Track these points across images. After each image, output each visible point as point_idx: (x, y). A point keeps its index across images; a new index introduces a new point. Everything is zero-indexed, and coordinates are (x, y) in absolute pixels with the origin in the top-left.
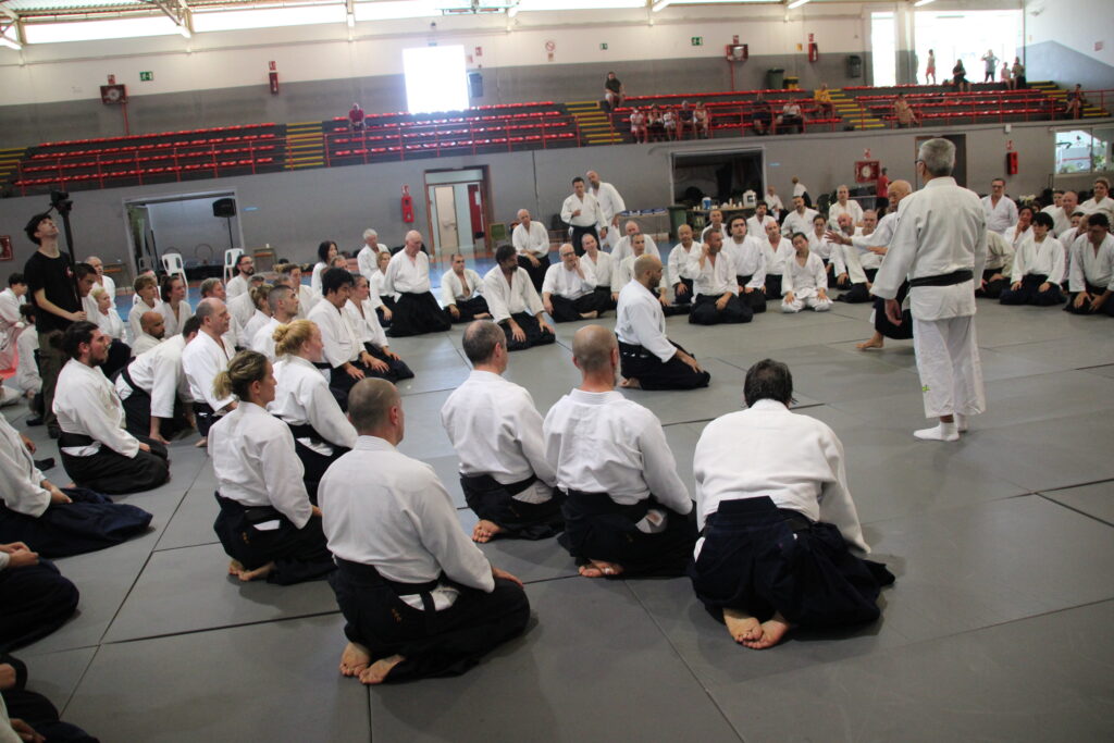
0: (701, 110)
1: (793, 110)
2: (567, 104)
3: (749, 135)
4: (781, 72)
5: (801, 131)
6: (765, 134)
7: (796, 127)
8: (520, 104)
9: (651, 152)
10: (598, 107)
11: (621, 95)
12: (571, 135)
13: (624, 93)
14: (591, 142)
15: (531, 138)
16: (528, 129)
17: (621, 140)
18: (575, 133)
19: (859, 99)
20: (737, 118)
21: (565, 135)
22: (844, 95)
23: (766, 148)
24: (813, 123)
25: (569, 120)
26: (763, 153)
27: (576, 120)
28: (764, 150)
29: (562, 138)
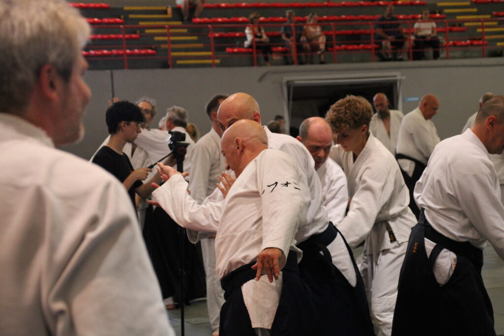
0: (314, 25)
1: (426, 28)
2: (126, 8)
3: (373, 61)
5: (436, 56)
6: (395, 59)
7: (430, 52)
9: (261, 79)
10: (170, 15)
12: (150, 51)
14: (179, 62)
15: (99, 53)
17: (217, 61)
18: (155, 49)
19: (497, 16)
20: (354, 38)
21: (143, 52)
22: (475, 10)
23: (404, 78)
24: (454, 45)
25: (138, 32)
26: (398, 83)
27: (148, 31)
28: (400, 80)
29: (140, 55)
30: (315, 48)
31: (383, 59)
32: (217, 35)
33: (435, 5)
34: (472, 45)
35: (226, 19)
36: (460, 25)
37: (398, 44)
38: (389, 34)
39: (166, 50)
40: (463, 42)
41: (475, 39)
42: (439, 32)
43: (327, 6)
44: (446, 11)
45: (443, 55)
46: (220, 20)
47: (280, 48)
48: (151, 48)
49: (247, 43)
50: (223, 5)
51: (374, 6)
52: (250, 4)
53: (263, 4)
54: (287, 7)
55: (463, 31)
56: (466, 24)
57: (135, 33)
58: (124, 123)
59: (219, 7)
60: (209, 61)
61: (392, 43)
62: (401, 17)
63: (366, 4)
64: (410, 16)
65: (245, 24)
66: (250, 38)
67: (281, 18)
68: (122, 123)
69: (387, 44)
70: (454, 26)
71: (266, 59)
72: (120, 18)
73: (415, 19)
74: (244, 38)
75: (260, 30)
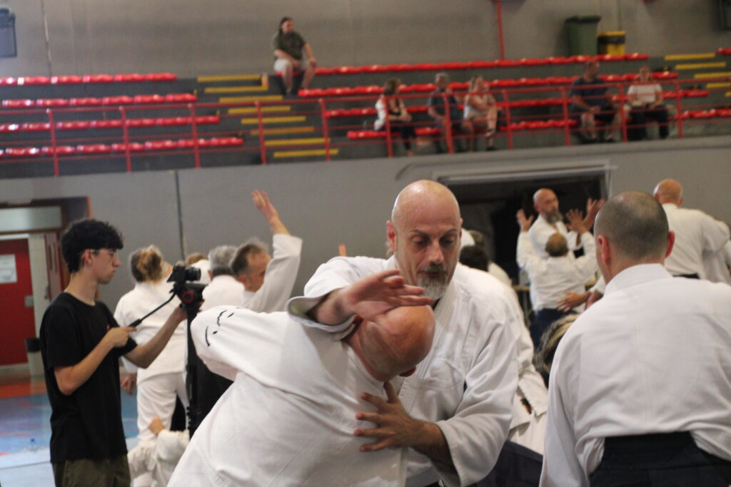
1: (645, 93)
2: (201, 79)
4: (594, 20)
5: (664, 134)
6: (601, 140)
7: (654, 128)
8: (107, 77)
10: (265, 86)
11: (306, 64)
12: (234, 140)
13: (312, 59)
14: (277, 155)
15: (158, 145)
16: (141, 126)
17: (334, 152)
18: (244, 137)
20: (541, 111)
21: (224, 141)
22: (722, 64)
23: (615, 167)
24: (691, 117)
25: (218, 112)
26: (607, 176)
27: (232, 111)
28: (610, 171)
29: (219, 146)
30: (480, 128)
31: (584, 140)
32: (334, 113)
33: (662, 59)
34: (717, 115)
35: (347, 90)
36: (700, 88)
37: (605, 118)
38: (591, 103)
39: (257, 138)
40: (704, 113)
41: (722, 108)
42: (666, 99)
43: (499, 66)
44: (679, 67)
45: (673, 132)
46: (339, 91)
47: (428, 130)
48: (236, 136)
49: (378, 124)
50: (344, 69)
51: (569, 63)
52: (385, 67)
53: (404, 65)
54: (438, 70)
55: (705, 96)
56: (709, 86)
57: (213, 114)
58: (90, 253)
59: (338, 73)
60: (321, 152)
61: (597, 117)
62: (610, 77)
63: (558, 60)
64: (624, 77)
65: (376, 95)
66: (382, 115)
67: (430, 85)
68: (86, 254)
69: (588, 118)
70: (691, 88)
71: (408, 146)
72: (191, 92)
73: (630, 81)
74: (374, 116)
75: (397, 104)
